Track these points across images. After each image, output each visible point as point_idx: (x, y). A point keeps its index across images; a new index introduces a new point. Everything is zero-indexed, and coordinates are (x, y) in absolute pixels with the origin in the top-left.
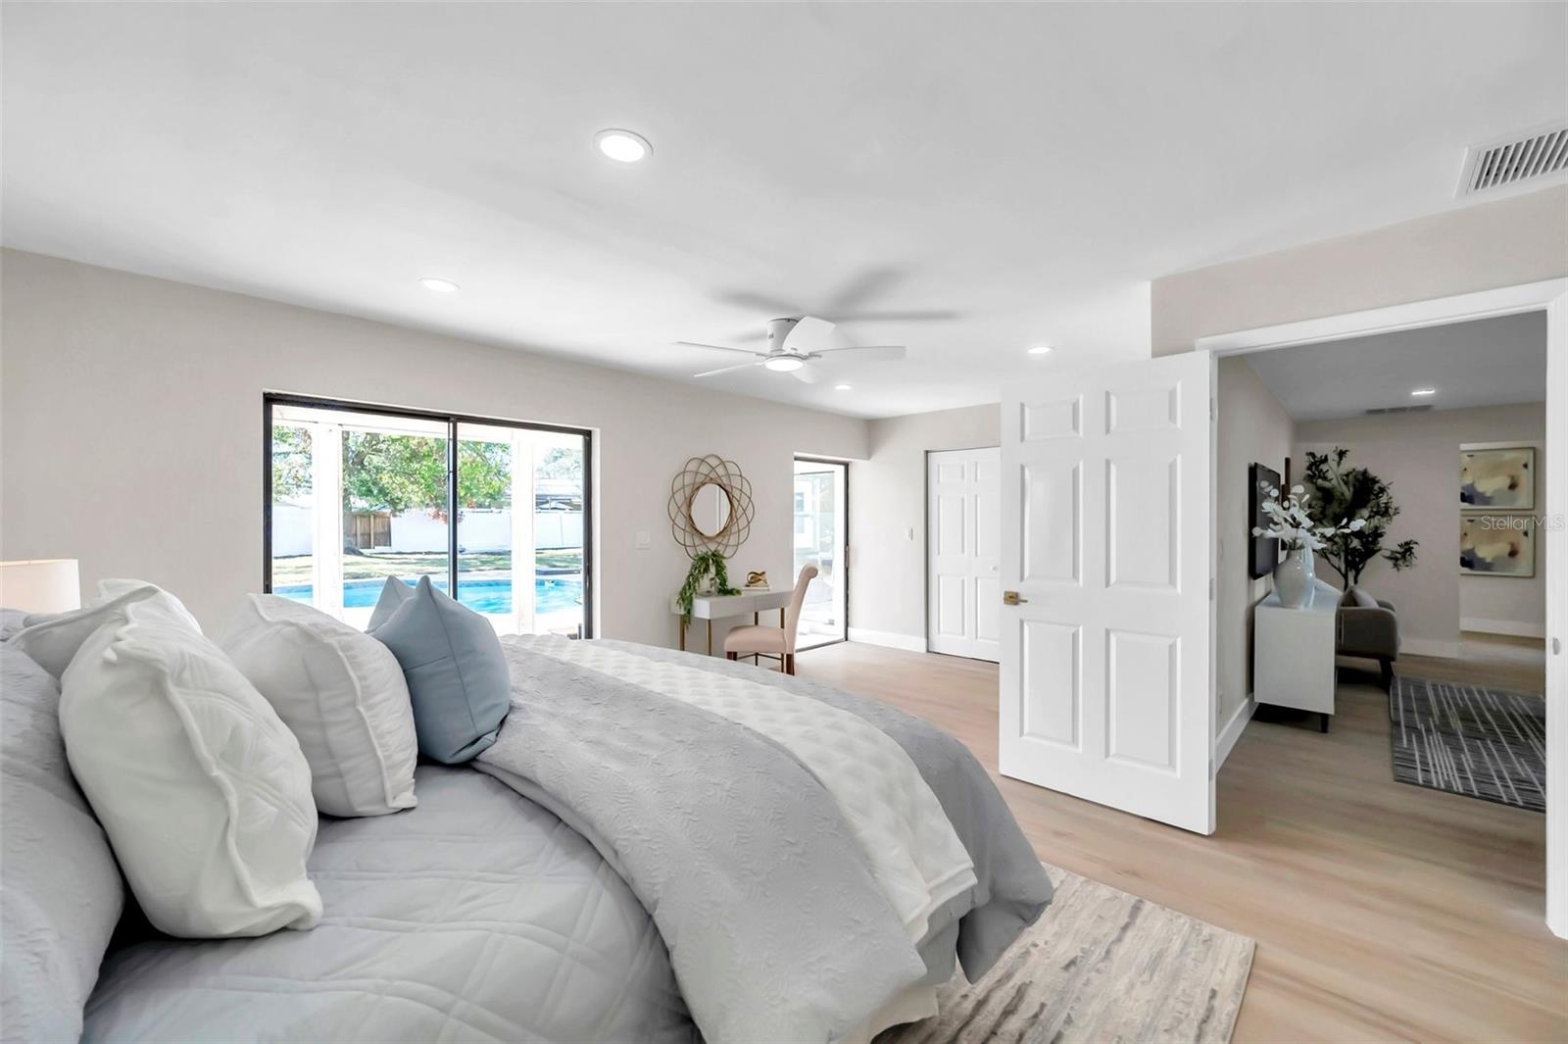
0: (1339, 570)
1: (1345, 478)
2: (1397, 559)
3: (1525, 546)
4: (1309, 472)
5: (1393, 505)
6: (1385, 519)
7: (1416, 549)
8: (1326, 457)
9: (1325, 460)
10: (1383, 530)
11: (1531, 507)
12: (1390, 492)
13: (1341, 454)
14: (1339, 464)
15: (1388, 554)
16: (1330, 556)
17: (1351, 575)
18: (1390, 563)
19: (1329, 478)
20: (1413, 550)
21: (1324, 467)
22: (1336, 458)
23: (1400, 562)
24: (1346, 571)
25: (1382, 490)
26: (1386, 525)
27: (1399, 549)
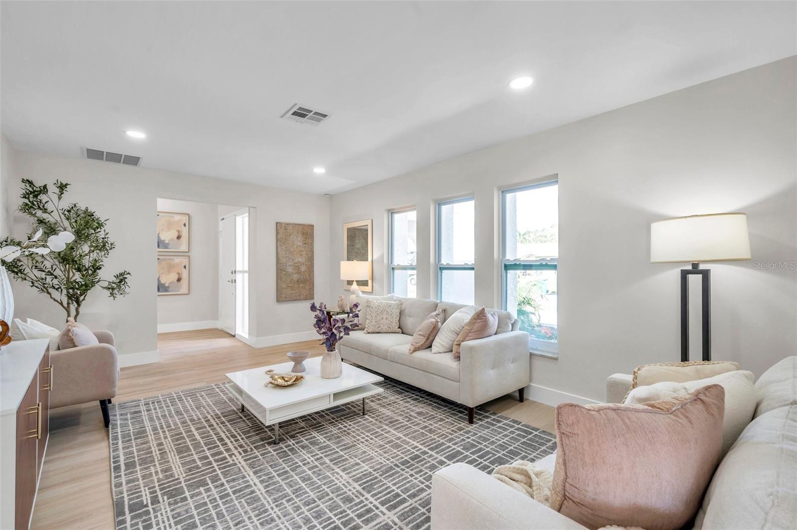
0: (61, 304)
1: (66, 213)
2: (113, 289)
3: (185, 274)
4: (26, 201)
5: (110, 241)
6: (103, 253)
7: (129, 280)
8: (45, 187)
9: (44, 189)
10: (101, 263)
11: (187, 251)
12: (107, 228)
13: (62, 187)
14: (60, 198)
15: (106, 284)
16: (50, 290)
17: (73, 307)
18: (108, 293)
19: (49, 210)
20: (126, 280)
21: (43, 198)
22: (57, 191)
23: (116, 291)
24: (68, 304)
25: (100, 225)
26: (104, 259)
27: (115, 279)
